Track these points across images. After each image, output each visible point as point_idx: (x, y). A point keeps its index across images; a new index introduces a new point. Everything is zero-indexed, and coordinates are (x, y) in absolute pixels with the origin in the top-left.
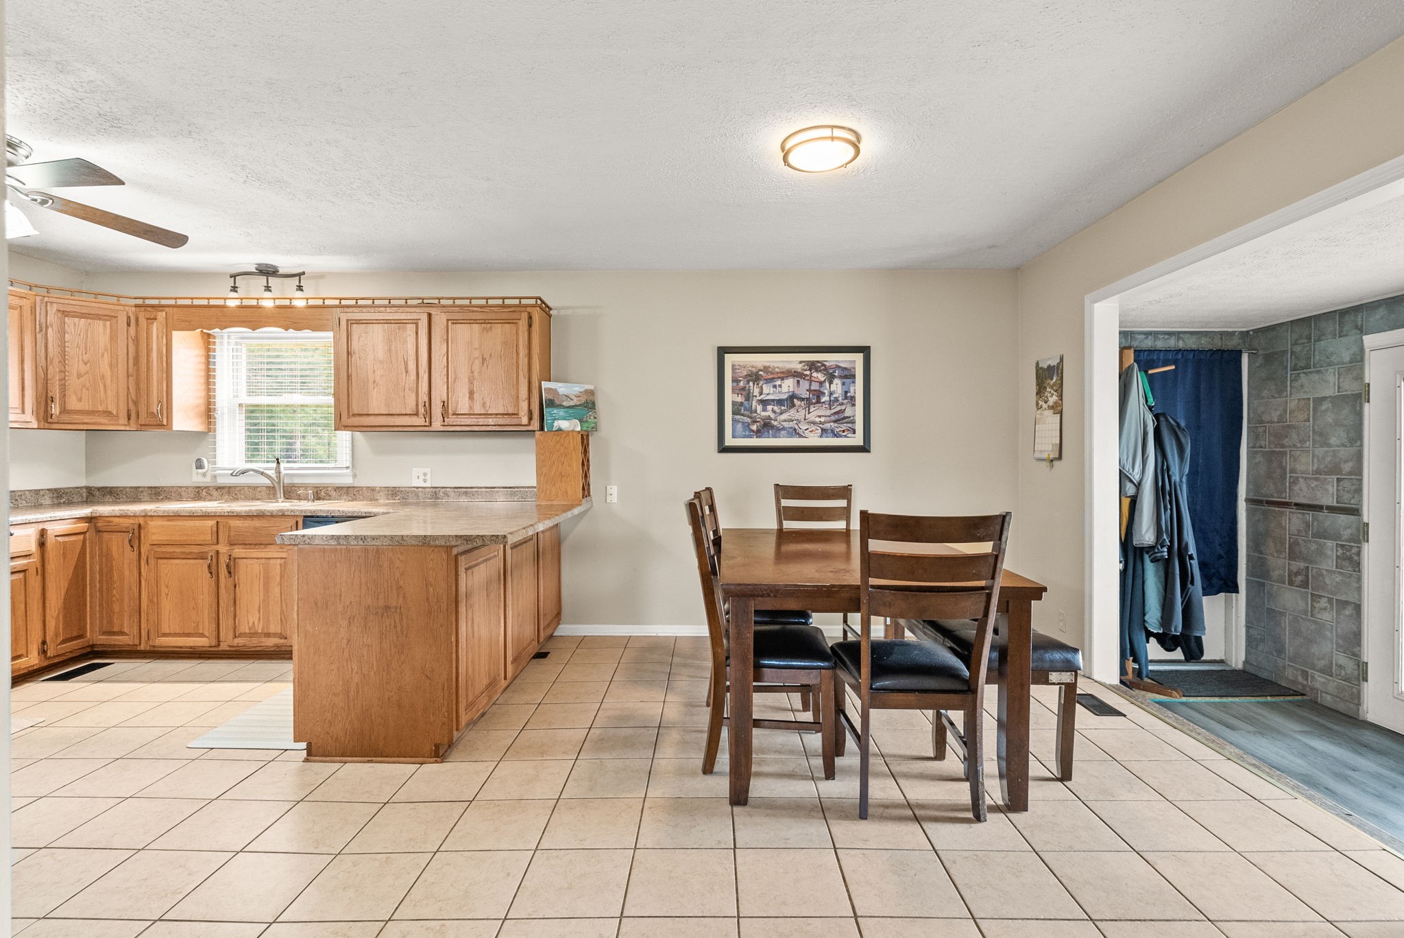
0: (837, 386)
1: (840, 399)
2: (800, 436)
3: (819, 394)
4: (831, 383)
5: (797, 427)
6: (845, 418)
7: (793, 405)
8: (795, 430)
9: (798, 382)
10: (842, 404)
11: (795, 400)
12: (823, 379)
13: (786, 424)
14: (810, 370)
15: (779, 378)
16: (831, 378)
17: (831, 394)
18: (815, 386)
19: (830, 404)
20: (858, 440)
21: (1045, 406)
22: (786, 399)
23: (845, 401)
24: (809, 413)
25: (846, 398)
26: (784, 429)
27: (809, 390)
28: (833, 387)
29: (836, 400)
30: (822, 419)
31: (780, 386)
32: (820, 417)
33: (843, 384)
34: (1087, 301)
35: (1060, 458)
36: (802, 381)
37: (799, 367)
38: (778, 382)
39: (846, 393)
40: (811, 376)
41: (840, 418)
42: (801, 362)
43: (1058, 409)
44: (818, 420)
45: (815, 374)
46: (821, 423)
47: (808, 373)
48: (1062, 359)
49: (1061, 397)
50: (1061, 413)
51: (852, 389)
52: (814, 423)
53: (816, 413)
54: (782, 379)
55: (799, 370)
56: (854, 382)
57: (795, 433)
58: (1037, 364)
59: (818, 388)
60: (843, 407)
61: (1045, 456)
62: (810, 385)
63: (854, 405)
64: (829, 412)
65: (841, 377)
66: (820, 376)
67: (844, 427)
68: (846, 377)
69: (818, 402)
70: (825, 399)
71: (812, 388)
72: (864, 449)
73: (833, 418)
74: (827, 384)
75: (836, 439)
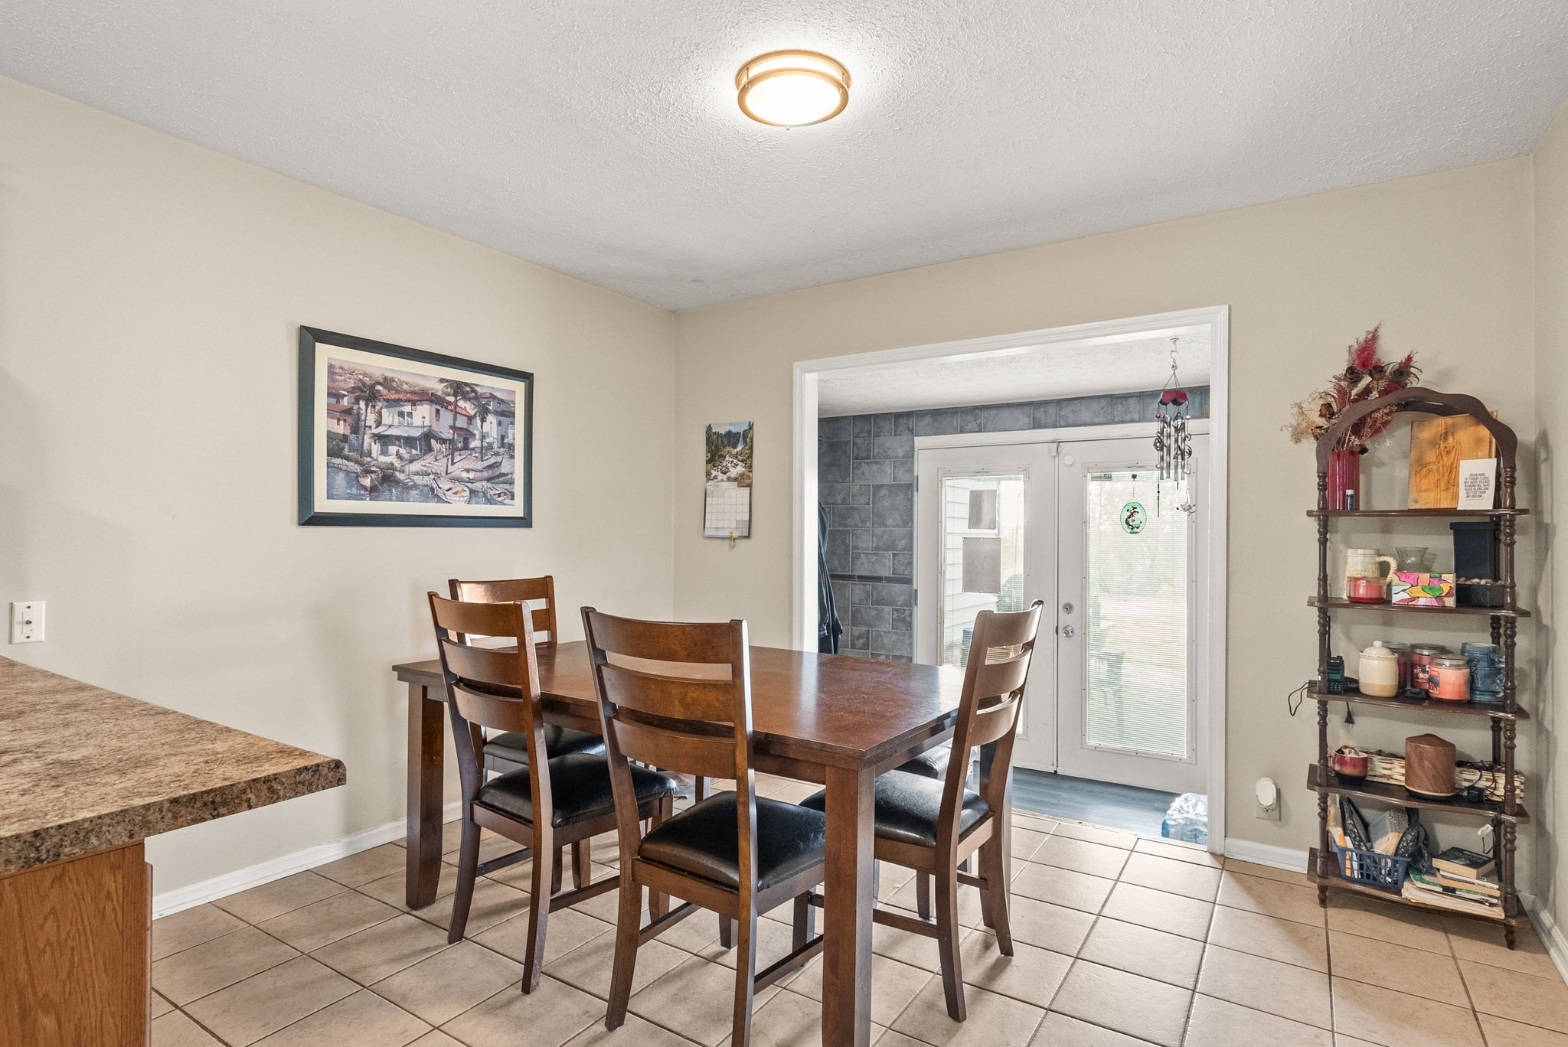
0: (491, 426)
1: (495, 446)
2: (440, 500)
3: (466, 435)
4: (483, 420)
5: (435, 485)
6: (501, 475)
7: (430, 449)
8: (432, 489)
9: (438, 411)
10: (497, 454)
11: (433, 442)
12: (472, 412)
13: (418, 480)
14: (455, 395)
15: (408, 401)
16: (484, 412)
17: (483, 437)
18: (461, 422)
19: (481, 453)
20: (516, 509)
21: (721, 476)
22: (420, 438)
23: (502, 450)
24: (453, 464)
25: (503, 445)
26: (415, 486)
27: (453, 428)
28: (487, 427)
29: (490, 446)
30: (471, 475)
31: (410, 415)
32: (468, 471)
33: (500, 424)
34: (797, 371)
35: (748, 537)
36: (443, 411)
37: (439, 388)
38: (407, 408)
39: (503, 437)
40: (456, 406)
41: (497, 477)
42: (442, 381)
43: (743, 482)
44: (465, 475)
45: (461, 403)
46: (470, 481)
47: (451, 399)
48: (751, 427)
49: (750, 468)
50: (750, 486)
51: (510, 432)
52: (459, 480)
53: (464, 465)
54: (414, 403)
55: (439, 393)
56: (513, 423)
57: (432, 494)
58: (709, 428)
59: (465, 426)
60: (499, 459)
61: (724, 534)
62: (455, 419)
63: (512, 457)
64: (480, 465)
65: (496, 413)
66: (469, 407)
67: (500, 488)
68: (502, 414)
69: (466, 447)
70: (475, 443)
71: (458, 425)
72: (524, 522)
73: (486, 474)
74: (478, 421)
75: (489, 506)
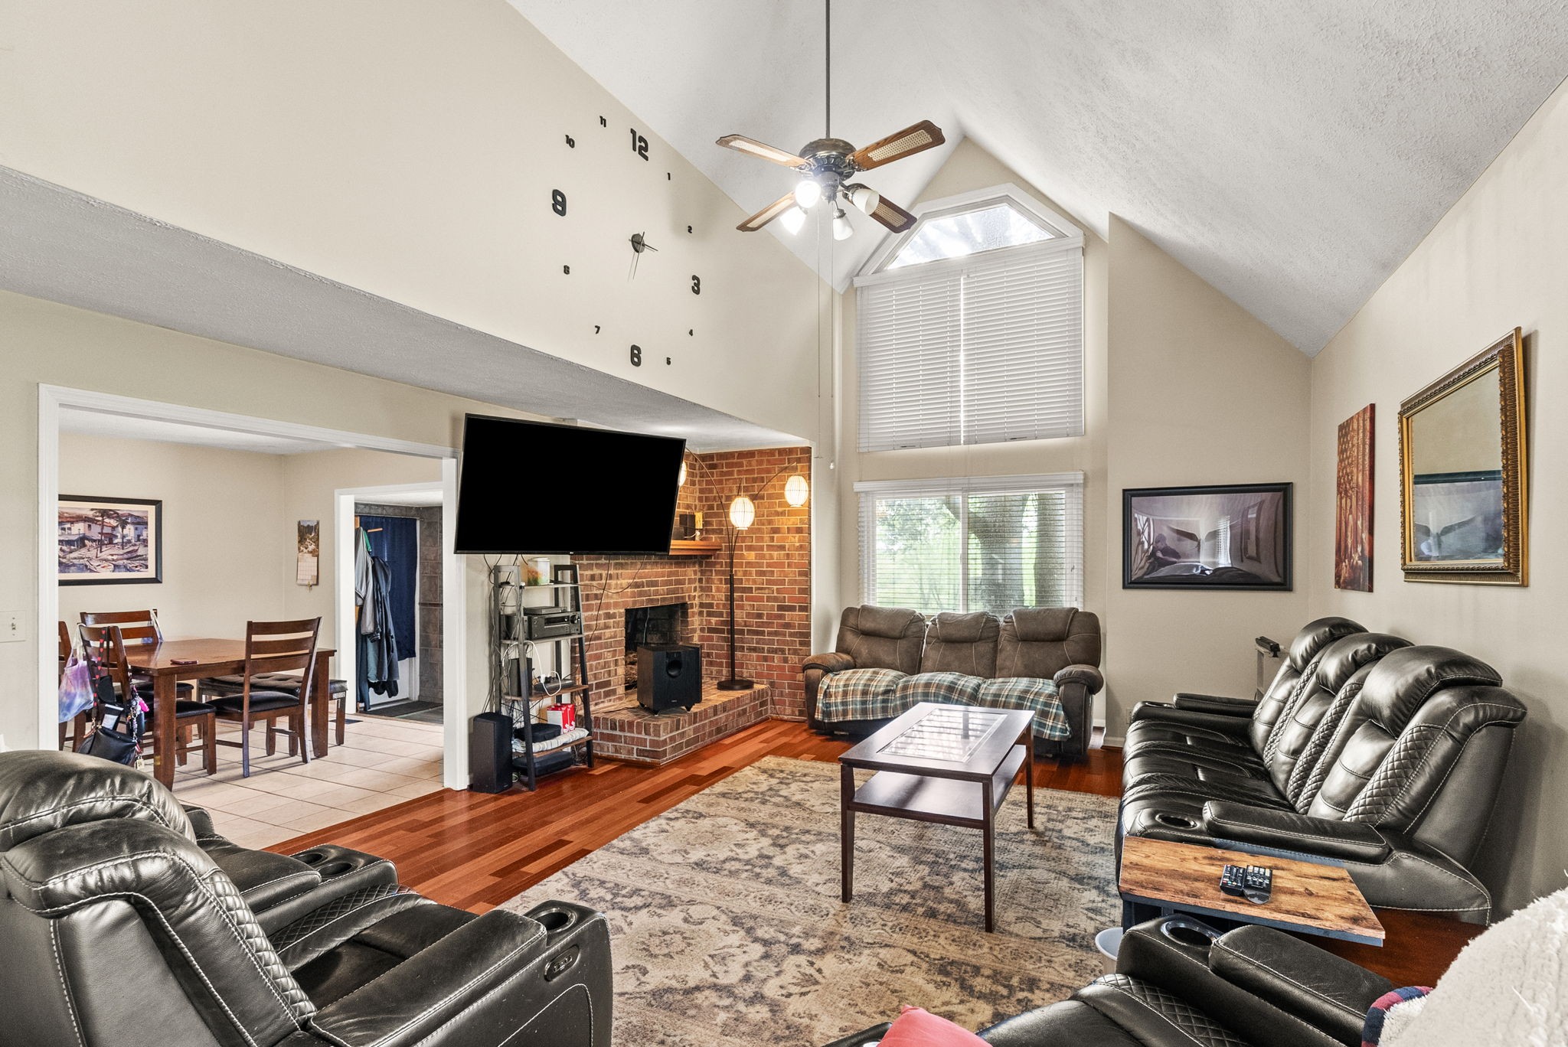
0: (130, 531)
1: (133, 541)
2: (91, 571)
3: (111, 538)
4: (123, 528)
5: (88, 564)
6: (138, 556)
7: (84, 546)
8: (86, 566)
9: (90, 526)
10: (135, 545)
11: (86, 542)
12: (115, 525)
13: (76, 561)
14: (102, 516)
15: (68, 522)
16: (124, 524)
17: (123, 537)
18: (107, 530)
19: (122, 545)
20: (150, 573)
21: (305, 550)
22: (77, 540)
23: (138, 543)
24: (101, 552)
25: (139, 540)
26: (74, 565)
27: (101, 533)
28: (126, 531)
29: (129, 541)
30: (115, 557)
31: (70, 529)
32: (112, 555)
33: (136, 529)
34: (336, 494)
35: (317, 584)
36: (93, 526)
37: (90, 514)
38: (68, 525)
39: (139, 536)
40: (103, 522)
41: (132, 556)
42: (92, 510)
43: (315, 553)
44: (110, 557)
45: (107, 520)
46: (113, 560)
47: (100, 519)
48: (318, 523)
49: (317, 546)
50: (318, 556)
51: (144, 533)
52: (106, 560)
53: (107, 552)
54: (72, 523)
55: (91, 516)
56: (146, 528)
57: (86, 568)
58: (299, 522)
59: (110, 532)
60: (136, 548)
61: (307, 583)
62: (102, 529)
63: (146, 546)
64: (121, 552)
65: (133, 523)
66: (114, 523)
67: (137, 563)
68: (139, 523)
69: (111, 542)
70: (118, 540)
71: (104, 531)
72: (156, 580)
73: (126, 556)
74: (120, 529)
75: (128, 573)
